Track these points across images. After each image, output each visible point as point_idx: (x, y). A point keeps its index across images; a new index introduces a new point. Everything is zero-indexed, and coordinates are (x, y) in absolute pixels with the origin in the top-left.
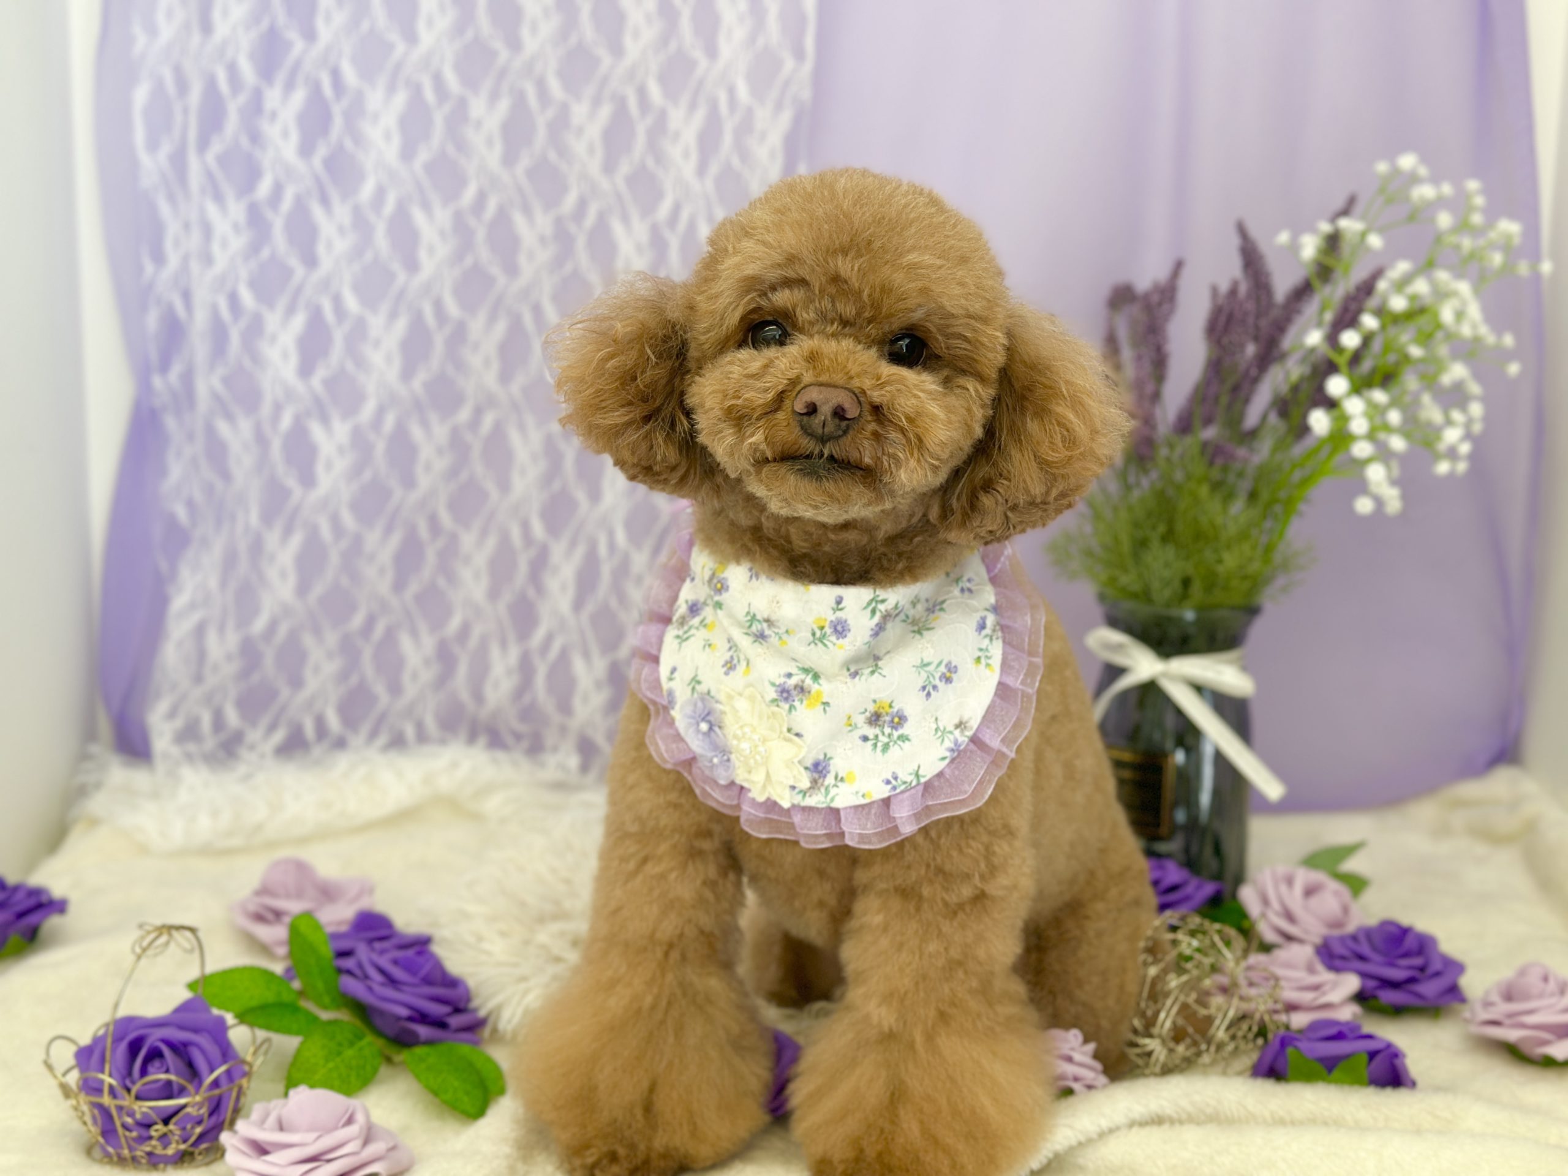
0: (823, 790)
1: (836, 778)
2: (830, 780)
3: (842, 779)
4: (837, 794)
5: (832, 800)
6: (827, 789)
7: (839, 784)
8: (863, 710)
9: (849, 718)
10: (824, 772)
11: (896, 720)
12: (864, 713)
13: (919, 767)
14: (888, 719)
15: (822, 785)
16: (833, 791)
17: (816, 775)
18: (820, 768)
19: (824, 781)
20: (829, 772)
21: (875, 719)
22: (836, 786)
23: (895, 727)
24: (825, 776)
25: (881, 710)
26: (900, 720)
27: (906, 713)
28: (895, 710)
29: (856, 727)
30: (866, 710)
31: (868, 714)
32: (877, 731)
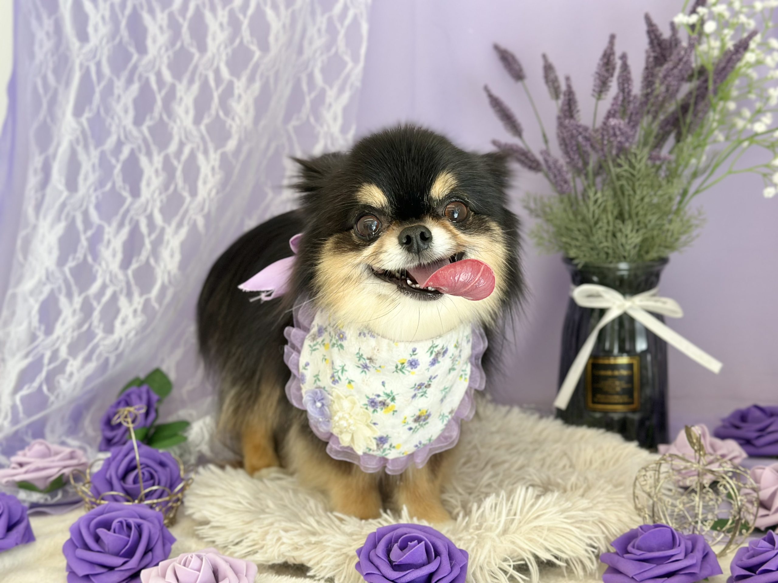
0: (382, 450)
1: (391, 446)
2: (386, 446)
3: (394, 447)
4: (389, 453)
5: (386, 455)
6: (384, 450)
7: (392, 449)
8: (413, 415)
9: (405, 418)
10: (384, 442)
11: (427, 417)
12: (413, 417)
13: (432, 436)
14: (423, 418)
15: (382, 447)
16: (387, 452)
17: (379, 442)
18: (382, 440)
19: (383, 446)
20: (387, 442)
21: (418, 419)
22: (390, 449)
23: (425, 420)
24: (384, 444)
25: (422, 415)
26: (429, 416)
27: (431, 413)
28: (428, 413)
29: (408, 423)
30: (415, 415)
31: (415, 417)
32: (417, 424)
